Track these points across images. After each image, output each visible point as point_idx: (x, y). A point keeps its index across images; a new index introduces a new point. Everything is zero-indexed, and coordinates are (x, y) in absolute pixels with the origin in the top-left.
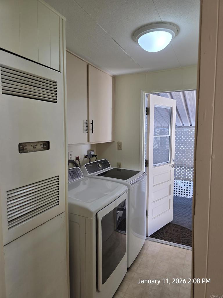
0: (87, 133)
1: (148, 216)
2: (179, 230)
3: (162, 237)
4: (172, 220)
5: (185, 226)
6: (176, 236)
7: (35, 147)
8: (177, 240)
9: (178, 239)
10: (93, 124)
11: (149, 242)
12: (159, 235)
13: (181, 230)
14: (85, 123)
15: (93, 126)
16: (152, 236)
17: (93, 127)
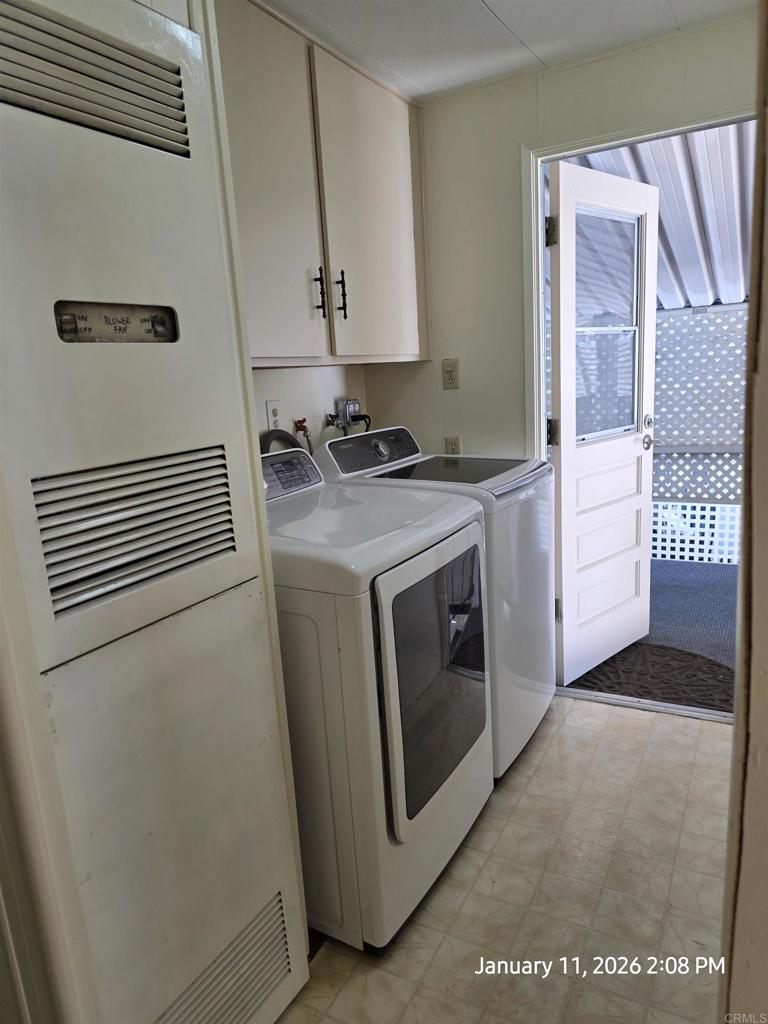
0: (324, 316)
1: (562, 617)
2: (674, 664)
3: (611, 687)
4: (647, 632)
5: (695, 652)
6: (662, 682)
7: (122, 326)
8: (668, 693)
9: (670, 690)
10: (343, 287)
11: (569, 702)
12: (601, 681)
13: (682, 664)
14: (316, 280)
15: (344, 291)
16: (579, 684)
17: (344, 295)
